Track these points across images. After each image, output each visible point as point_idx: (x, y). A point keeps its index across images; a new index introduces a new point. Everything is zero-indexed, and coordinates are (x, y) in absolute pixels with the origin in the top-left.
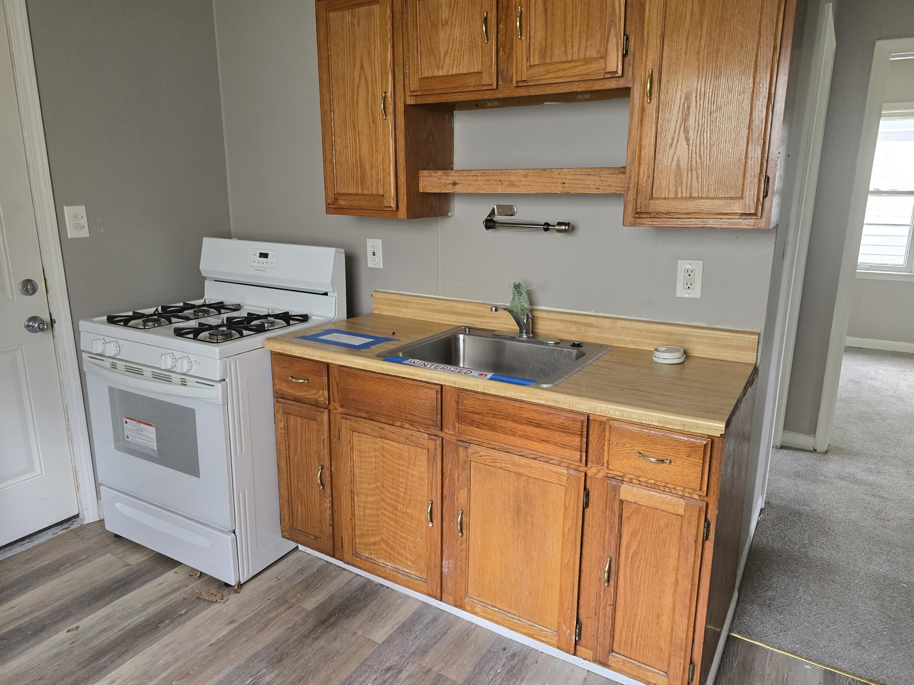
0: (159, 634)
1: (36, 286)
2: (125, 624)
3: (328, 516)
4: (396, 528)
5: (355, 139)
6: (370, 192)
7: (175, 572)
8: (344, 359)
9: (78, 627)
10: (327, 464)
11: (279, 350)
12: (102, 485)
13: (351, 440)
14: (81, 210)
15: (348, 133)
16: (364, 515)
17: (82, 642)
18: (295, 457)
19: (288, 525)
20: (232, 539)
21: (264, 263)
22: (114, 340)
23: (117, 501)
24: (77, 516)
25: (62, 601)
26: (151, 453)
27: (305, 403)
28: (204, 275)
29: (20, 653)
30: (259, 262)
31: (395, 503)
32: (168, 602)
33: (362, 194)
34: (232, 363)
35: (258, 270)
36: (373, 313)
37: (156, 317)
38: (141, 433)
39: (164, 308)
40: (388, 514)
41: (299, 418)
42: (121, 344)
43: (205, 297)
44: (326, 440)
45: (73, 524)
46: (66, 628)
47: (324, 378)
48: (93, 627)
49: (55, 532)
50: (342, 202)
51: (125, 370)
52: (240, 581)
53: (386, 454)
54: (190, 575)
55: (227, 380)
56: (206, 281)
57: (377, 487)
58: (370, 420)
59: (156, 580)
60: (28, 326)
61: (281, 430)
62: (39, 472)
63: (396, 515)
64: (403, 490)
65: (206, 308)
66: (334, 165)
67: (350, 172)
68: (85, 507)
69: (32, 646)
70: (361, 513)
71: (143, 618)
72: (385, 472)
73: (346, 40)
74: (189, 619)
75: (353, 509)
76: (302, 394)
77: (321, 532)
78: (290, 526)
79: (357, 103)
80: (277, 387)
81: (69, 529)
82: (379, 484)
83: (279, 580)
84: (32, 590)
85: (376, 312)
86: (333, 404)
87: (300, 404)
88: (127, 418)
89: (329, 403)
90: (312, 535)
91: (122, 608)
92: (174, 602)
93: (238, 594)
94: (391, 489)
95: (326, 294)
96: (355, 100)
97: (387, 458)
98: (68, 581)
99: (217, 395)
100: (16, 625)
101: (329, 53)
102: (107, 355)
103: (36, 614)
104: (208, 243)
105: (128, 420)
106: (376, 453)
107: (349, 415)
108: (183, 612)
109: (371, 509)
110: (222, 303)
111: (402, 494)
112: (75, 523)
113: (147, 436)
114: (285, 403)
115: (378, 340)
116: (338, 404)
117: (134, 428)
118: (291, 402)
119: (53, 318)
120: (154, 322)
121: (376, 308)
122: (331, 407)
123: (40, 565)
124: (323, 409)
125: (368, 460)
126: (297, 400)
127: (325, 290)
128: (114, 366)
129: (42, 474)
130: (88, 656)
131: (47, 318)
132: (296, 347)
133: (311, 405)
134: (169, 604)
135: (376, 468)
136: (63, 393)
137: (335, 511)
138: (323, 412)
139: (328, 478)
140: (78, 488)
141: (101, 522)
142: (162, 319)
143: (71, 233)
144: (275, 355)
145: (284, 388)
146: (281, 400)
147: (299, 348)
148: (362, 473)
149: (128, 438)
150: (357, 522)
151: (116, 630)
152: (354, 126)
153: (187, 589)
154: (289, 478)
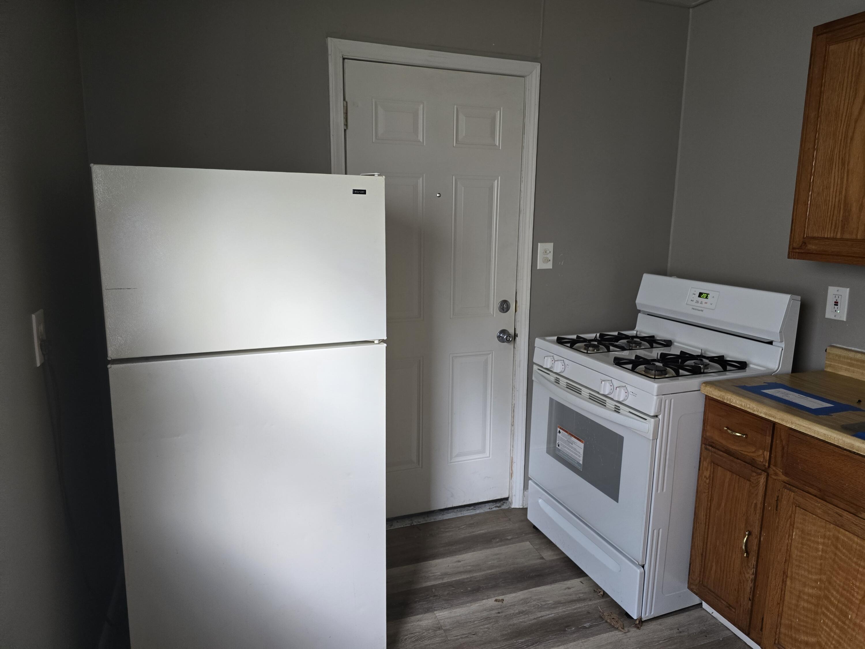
0: (566, 638)
1: (509, 305)
2: (539, 614)
3: (748, 590)
4: (842, 638)
5: (842, 179)
6: (854, 237)
7: (581, 582)
8: (798, 422)
9: (503, 600)
10: (756, 531)
11: (716, 396)
12: (531, 479)
13: (793, 515)
14: (550, 246)
15: (833, 172)
16: (797, 606)
17: (506, 616)
18: (717, 512)
19: (698, 579)
20: (641, 574)
21: (703, 303)
22: (561, 359)
23: (540, 498)
24: (507, 499)
25: (493, 571)
26: (576, 465)
27: (738, 459)
28: (638, 308)
29: (462, 604)
30: (697, 302)
31: (843, 607)
32: (575, 609)
33: (841, 239)
34: (667, 401)
35: (696, 309)
36: (824, 371)
37: (596, 343)
38: (570, 444)
39: (602, 336)
40: (832, 617)
41: (728, 472)
42: (566, 364)
43: (637, 328)
44: (759, 506)
45: (503, 505)
46: (494, 597)
47: (767, 437)
48: (514, 605)
49: (491, 507)
50: (812, 247)
51: (566, 386)
52: (641, 618)
53: (839, 546)
54: (594, 591)
55: (660, 417)
56: (640, 315)
57: (820, 580)
58: (822, 499)
59: (566, 582)
60: (499, 337)
61: (705, 479)
62: (488, 455)
63: (844, 623)
64: (860, 598)
65: (638, 340)
66: (807, 207)
67: (829, 214)
68: (514, 494)
69: (470, 602)
70: (794, 602)
71: (553, 615)
72: (836, 566)
73: (848, 73)
74: (593, 635)
75: (783, 593)
76: (737, 448)
77: (737, 602)
78: (700, 581)
79: (852, 139)
80: (708, 434)
81: (500, 508)
82: (824, 577)
83: (680, 632)
84: (473, 551)
85: (829, 370)
86: (774, 468)
87: (731, 458)
88: (560, 428)
89: (769, 466)
90: (725, 601)
91: (536, 597)
92: (579, 612)
93: (638, 630)
94: (840, 589)
95: (771, 343)
96: (850, 134)
97: (841, 552)
98: (498, 554)
99: (649, 429)
100: (460, 578)
101: (823, 89)
102: (555, 371)
103: (475, 575)
104: (648, 279)
105: (561, 431)
106: (826, 541)
107: (794, 487)
108: (587, 625)
109: (808, 602)
110: (653, 337)
111: (857, 602)
112: (505, 504)
113: (575, 449)
114: (715, 453)
115: (839, 408)
116: (781, 471)
117: (566, 440)
118: (721, 453)
119: (517, 332)
120: (594, 348)
121: (830, 366)
122: (771, 471)
123: (479, 532)
124: (760, 471)
125: (812, 545)
126: (728, 452)
127: (770, 339)
128: (557, 381)
129: (490, 457)
130: (509, 631)
131: (512, 332)
132: (738, 398)
133: (745, 462)
134: (575, 611)
135: (821, 558)
136: (513, 395)
137: (758, 586)
138: (761, 475)
139: (755, 548)
140: (511, 475)
141: (524, 510)
142: (601, 346)
143: (540, 265)
144: (709, 400)
145: (716, 437)
146: (710, 448)
147: (741, 399)
148: (803, 557)
149: (559, 446)
150: (785, 609)
151: (532, 617)
152: (843, 164)
153: (590, 603)
154: (706, 531)
